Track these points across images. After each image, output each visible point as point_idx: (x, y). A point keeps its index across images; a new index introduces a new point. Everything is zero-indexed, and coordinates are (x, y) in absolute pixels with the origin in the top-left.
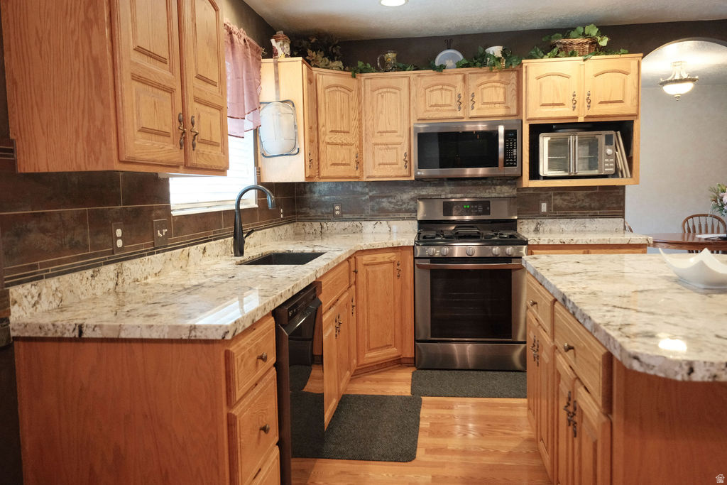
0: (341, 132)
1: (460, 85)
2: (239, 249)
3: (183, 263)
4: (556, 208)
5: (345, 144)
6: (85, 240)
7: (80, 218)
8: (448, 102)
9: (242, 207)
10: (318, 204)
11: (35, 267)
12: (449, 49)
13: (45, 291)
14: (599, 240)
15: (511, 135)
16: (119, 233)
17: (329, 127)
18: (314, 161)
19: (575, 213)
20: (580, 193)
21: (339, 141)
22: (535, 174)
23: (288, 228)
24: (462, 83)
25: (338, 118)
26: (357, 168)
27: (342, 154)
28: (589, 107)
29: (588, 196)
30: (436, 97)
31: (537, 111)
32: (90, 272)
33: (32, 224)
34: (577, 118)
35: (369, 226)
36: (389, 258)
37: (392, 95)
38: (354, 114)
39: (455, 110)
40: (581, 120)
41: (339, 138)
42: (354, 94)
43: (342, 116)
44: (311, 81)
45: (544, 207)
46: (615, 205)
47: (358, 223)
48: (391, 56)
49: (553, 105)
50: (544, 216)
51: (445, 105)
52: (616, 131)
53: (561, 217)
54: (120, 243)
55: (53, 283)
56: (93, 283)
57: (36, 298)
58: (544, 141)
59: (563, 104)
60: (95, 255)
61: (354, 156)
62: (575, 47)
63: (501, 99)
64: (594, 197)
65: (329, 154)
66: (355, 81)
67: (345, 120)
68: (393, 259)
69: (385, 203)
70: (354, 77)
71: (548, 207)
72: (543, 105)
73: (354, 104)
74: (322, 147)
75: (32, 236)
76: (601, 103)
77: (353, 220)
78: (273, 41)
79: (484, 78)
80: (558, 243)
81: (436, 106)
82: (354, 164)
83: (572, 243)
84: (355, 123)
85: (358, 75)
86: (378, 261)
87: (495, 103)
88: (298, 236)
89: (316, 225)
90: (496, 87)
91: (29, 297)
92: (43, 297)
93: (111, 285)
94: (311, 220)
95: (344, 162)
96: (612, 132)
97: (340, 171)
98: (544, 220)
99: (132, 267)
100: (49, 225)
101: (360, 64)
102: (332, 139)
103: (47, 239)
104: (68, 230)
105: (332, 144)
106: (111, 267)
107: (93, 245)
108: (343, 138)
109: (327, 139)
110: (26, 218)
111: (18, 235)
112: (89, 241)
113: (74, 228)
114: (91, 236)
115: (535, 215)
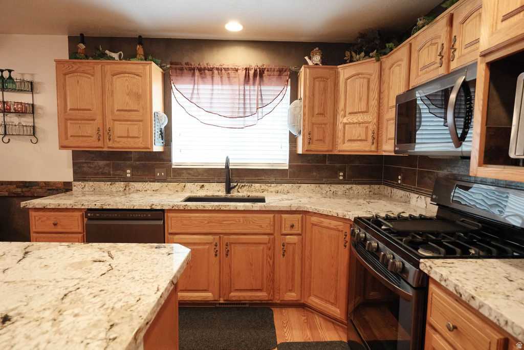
0: (359, 112)
2: (229, 190)
3: (179, 189)
5: (363, 123)
6: (109, 171)
7: (108, 165)
11: (86, 177)
13: (87, 185)
16: (128, 171)
17: (349, 110)
21: (356, 121)
24: (447, 28)
25: (356, 101)
26: (373, 143)
27: (358, 132)
30: (424, 57)
32: (110, 183)
33: (85, 165)
35: (414, 198)
36: (335, 226)
38: (374, 95)
39: (437, 68)
41: (354, 118)
42: (375, 78)
43: (360, 99)
51: (431, 64)
54: (129, 175)
55: (91, 183)
56: (111, 187)
57: (83, 186)
61: (370, 132)
65: (347, 132)
66: (377, 64)
67: (364, 102)
68: (340, 228)
70: (378, 60)
73: (374, 85)
74: (340, 127)
75: (85, 169)
77: (408, 190)
78: (306, 58)
82: (370, 139)
84: (374, 103)
85: (383, 58)
89: (390, 189)
91: (81, 186)
92: (86, 187)
93: (122, 189)
94: (387, 185)
95: (359, 139)
99: (135, 185)
100: (92, 166)
101: (388, 46)
102: (349, 120)
103: (91, 170)
104: (101, 168)
105: (350, 123)
106: (122, 183)
107: (113, 175)
108: (360, 118)
109: (345, 120)
110: (83, 163)
111: (79, 168)
112: (111, 172)
113: (104, 168)
114: (113, 171)
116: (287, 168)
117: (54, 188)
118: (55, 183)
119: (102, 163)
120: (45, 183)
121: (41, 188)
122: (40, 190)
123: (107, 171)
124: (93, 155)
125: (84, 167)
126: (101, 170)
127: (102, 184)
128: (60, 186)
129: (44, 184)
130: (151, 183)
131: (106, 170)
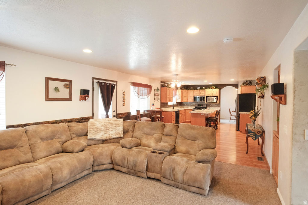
1: (199, 92)
2: (173, 108)
3: (169, 109)
9: (174, 104)
10: (184, 104)
11: (162, 108)
12: (199, 87)
15: (204, 97)
16: (165, 106)
17: (184, 96)
18: (182, 99)
22: (207, 102)
23: (180, 107)
28: (212, 95)
29: (216, 104)
30: (196, 93)
35: (189, 107)
37: (192, 92)
39: (198, 94)
42: (187, 92)
43: (186, 95)
44: (182, 92)
45: (210, 106)
46: (219, 106)
48: (192, 88)
49: (209, 94)
52: (216, 97)
58: (208, 98)
62: (211, 88)
63: (204, 93)
65: (184, 99)
69: (191, 104)
70: (187, 90)
72: (207, 94)
76: (214, 94)
77: (187, 106)
82: (187, 100)
88: (181, 108)
94: (183, 106)
97: (185, 101)
115: (209, 106)
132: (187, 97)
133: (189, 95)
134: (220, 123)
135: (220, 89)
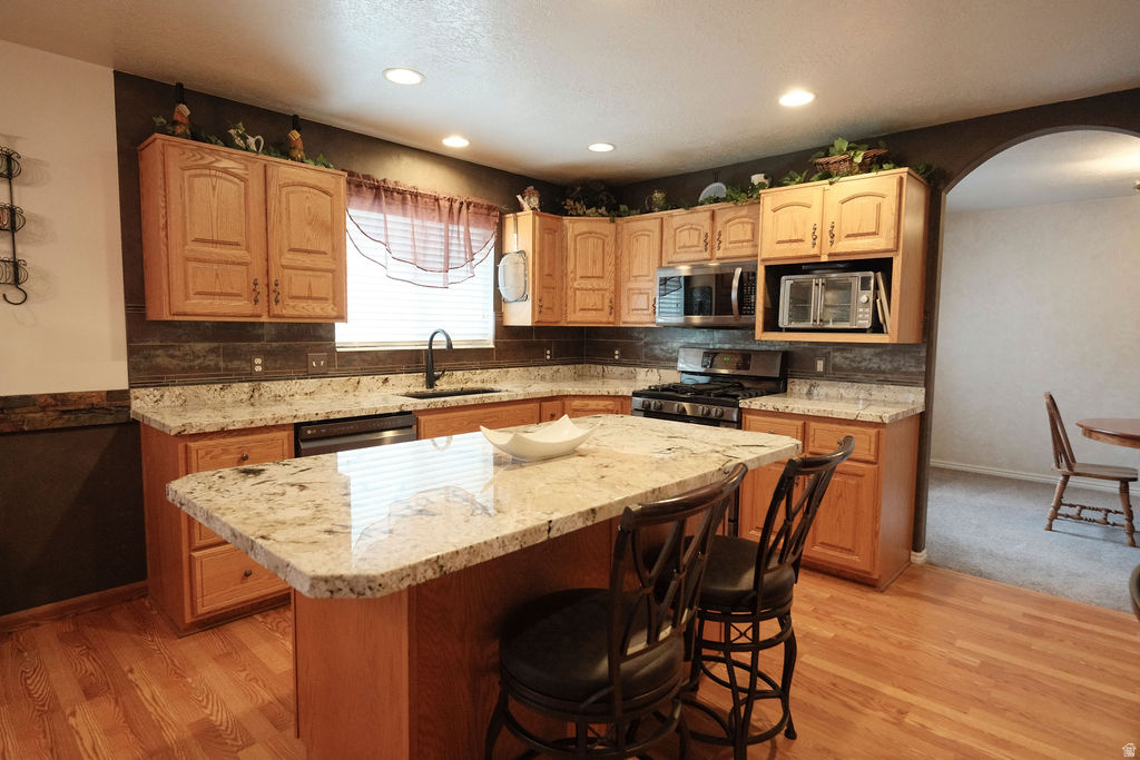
0: (593, 277)
1: (707, 223)
2: (431, 382)
3: (350, 389)
4: (836, 368)
5: (598, 290)
6: (216, 365)
7: (213, 351)
8: (696, 243)
9: (434, 347)
11: (163, 378)
12: (716, 181)
13: (167, 393)
14: (819, 411)
16: (258, 361)
17: (580, 272)
19: (859, 376)
20: (866, 351)
21: (590, 287)
24: (709, 221)
25: (590, 264)
26: (611, 314)
27: (593, 300)
28: (832, 242)
29: (877, 355)
30: (686, 238)
31: (772, 249)
32: (220, 386)
33: (160, 352)
34: (818, 257)
35: (642, 373)
36: (605, 407)
37: (646, 238)
38: (610, 260)
39: (701, 251)
40: (824, 259)
41: (588, 284)
42: (610, 240)
43: (594, 262)
44: (553, 233)
45: (820, 366)
46: (914, 370)
47: (632, 369)
48: (658, 195)
49: (791, 241)
50: (820, 376)
51: (693, 246)
52: (875, 272)
53: (841, 379)
54: (258, 369)
55: (177, 390)
56: (223, 393)
57: (158, 398)
58: (786, 283)
59: (801, 241)
60: (227, 375)
61: (607, 301)
62: (832, 168)
63: (749, 236)
64: (885, 357)
65: (578, 299)
66: (613, 226)
67: (599, 266)
68: (610, 407)
69: (657, 350)
70: (613, 222)
71: (825, 366)
72: (779, 242)
73: (610, 248)
74: (570, 293)
75: (159, 360)
76: (848, 236)
77: (631, 365)
78: (519, 197)
79: (731, 214)
80: (770, 409)
81: (684, 247)
82: (607, 309)
83: (787, 411)
84: (610, 268)
85: (619, 220)
86: (590, 407)
87: (743, 242)
89: (600, 367)
90: (743, 223)
91: (151, 396)
92: (165, 398)
93: (245, 397)
94: (596, 363)
95: (595, 308)
96: (871, 274)
97: (591, 316)
98: (818, 382)
99: (272, 386)
100: (177, 353)
101: (623, 207)
102: (581, 285)
103: (175, 362)
104: (199, 357)
105: (582, 289)
106: (246, 384)
107: (226, 369)
108: (595, 283)
109: (576, 285)
110: (155, 348)
111: (146, 358)
112: (222, 365)
113: (205, 356)
114: (224, 361)
115: (809, 374)
116: (492, 346)
117: (82, 407)
118: (82, 396)
119: (200, 347)
120: (54, 396)
121: (44, 409)
122: (38, 415)
123: (212, 363)
124: (181, 331)
125: (158, 356)
126: (198, 362)
127: (202, 389)
128: (95, 401)
129: (50, 400)
130: (302, 381)
131: (211, 361)
132: (607, 284)
133: (625, 268)
134: (919, 558)
135: (936, 184)
